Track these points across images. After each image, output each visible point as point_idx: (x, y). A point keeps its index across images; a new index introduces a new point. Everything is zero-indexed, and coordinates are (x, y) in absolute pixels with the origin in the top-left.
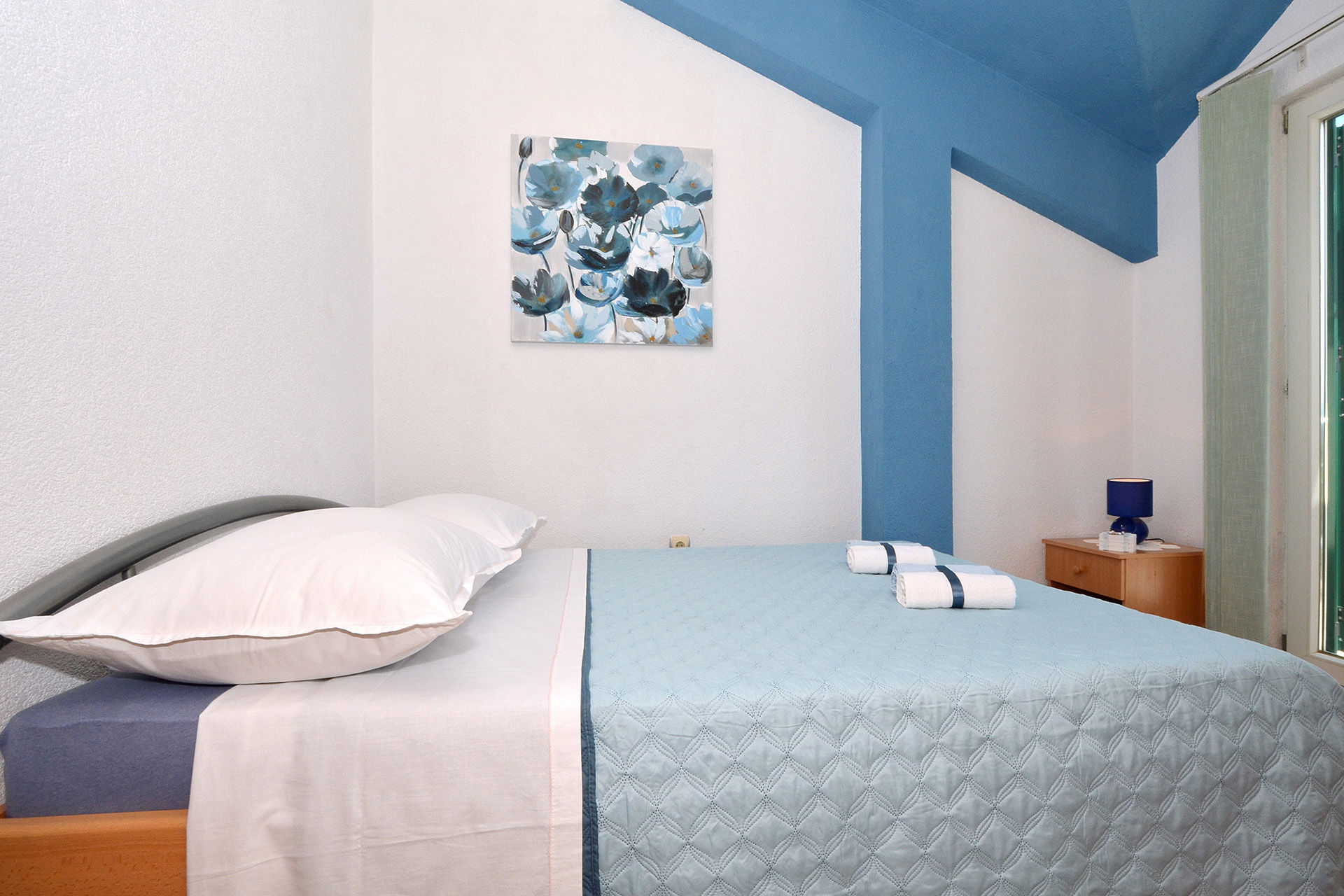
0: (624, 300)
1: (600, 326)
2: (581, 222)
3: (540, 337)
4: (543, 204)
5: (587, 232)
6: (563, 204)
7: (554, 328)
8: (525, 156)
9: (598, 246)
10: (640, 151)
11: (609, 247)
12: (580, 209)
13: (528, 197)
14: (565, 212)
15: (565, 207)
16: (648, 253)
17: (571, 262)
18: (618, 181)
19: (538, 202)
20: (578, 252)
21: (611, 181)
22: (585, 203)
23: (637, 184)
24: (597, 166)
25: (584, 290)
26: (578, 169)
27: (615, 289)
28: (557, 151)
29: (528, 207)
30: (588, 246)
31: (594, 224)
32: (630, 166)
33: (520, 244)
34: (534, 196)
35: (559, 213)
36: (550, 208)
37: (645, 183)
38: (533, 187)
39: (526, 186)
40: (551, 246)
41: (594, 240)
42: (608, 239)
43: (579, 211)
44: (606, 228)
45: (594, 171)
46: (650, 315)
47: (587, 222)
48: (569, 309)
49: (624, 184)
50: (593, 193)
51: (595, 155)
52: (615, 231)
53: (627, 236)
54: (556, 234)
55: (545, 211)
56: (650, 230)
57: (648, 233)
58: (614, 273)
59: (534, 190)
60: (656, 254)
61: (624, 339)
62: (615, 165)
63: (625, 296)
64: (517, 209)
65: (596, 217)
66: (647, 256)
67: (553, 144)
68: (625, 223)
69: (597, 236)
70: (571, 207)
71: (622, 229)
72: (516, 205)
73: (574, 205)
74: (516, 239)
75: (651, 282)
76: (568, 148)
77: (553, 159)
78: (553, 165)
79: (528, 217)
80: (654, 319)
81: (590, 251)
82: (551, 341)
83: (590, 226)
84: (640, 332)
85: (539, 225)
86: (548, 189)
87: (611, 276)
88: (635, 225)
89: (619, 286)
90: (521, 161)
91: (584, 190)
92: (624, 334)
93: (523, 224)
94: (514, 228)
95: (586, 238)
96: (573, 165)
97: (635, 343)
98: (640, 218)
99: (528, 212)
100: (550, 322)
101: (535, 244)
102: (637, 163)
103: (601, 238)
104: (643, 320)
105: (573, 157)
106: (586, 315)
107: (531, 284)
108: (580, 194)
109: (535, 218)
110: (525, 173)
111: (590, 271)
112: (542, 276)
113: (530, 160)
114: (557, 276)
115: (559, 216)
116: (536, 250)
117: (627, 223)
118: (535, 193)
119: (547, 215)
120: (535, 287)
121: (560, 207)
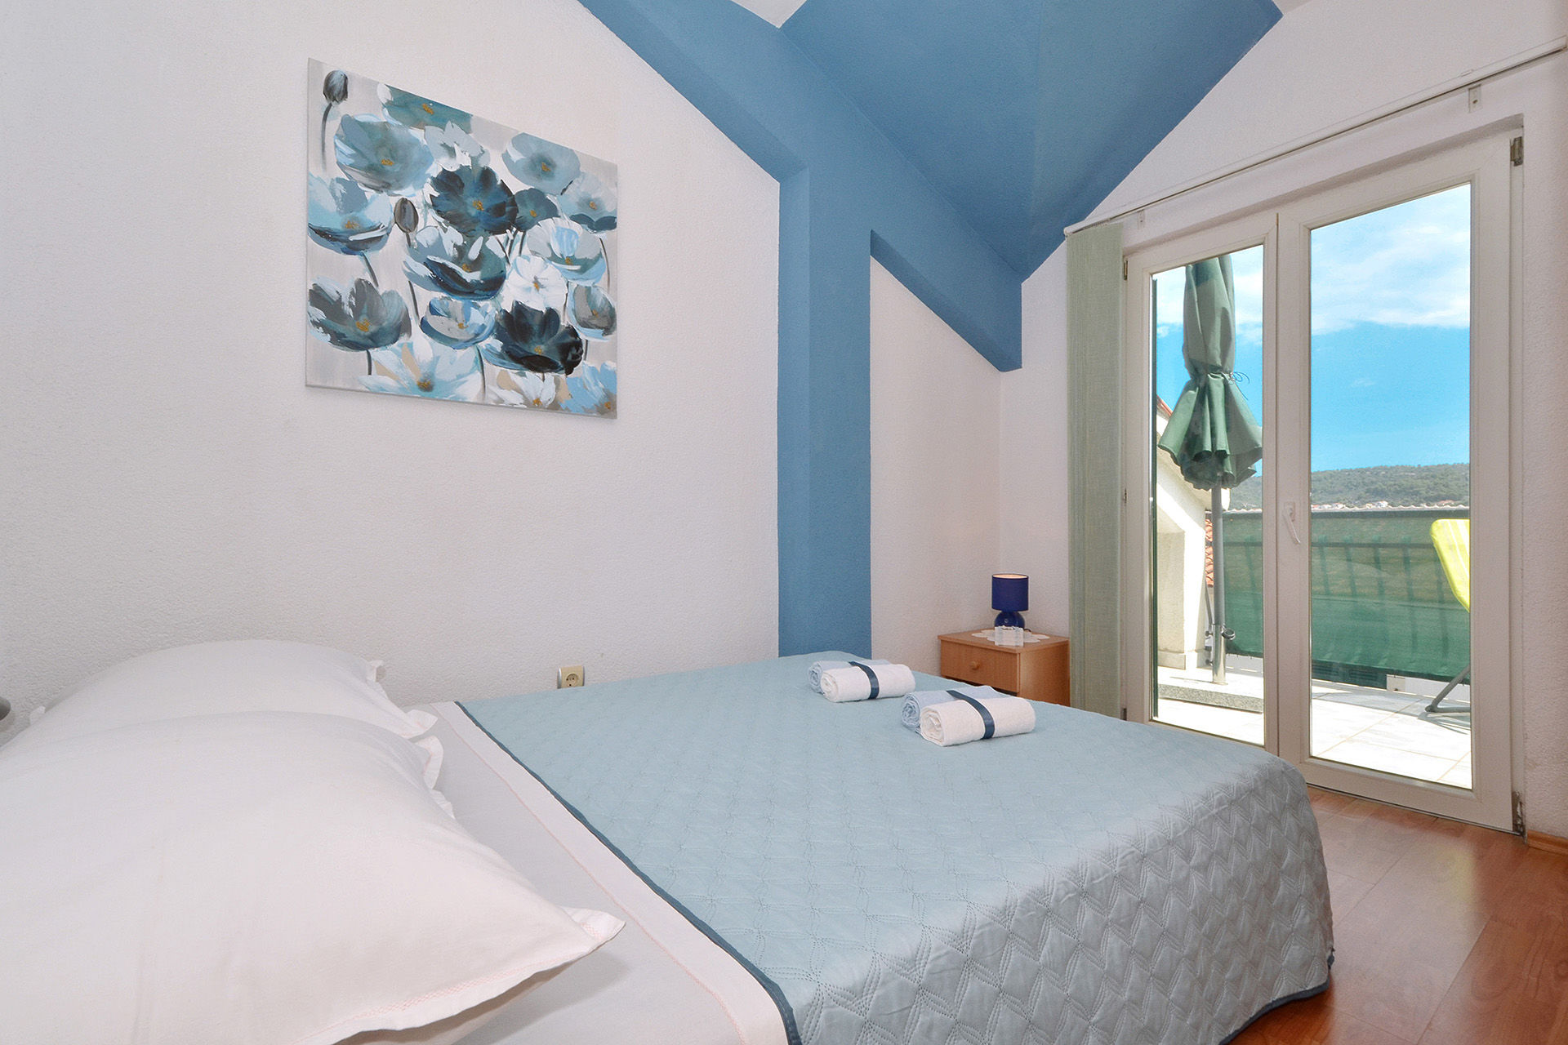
0: (498, 345)
1: (460, 376)
2: (430, 225)
3: (361, 383)
4: (366, 181)
5: (440, 238)
6: (400, 187)
7: (384, 372)
8: (334, 99)
9: (457, 261)
10: (521, 140)
11: (473, 266)
12: (429, 201)
13: (339, 164)
14: (404, 201)
15: (406, 192)
16: (532, 285)
17: (413, 278)
18: (487, 175)
19: (358, 176)
20: (425, 264)
21: (477, 174)
22: (436, 194)
23: (516, 186)
24: (455, 145)
25: (433, 321)
26: (425, 143)
27: (483, 327)
28: (389, 105)
29: (339, 180)
30: (441, 257)
31: (450, 228)
32: (506, 157)
33: (323, 235)
34: (350, 165)
35: (394, 201)
36: (377, 190)
37: (528, 188)
38: (349, 151)
39: (336, 146)
40: (381, 247)
41: (451, 251)
42: (473, 254)
43: (426, 205)
44: (469, 235)
45: (451, 152)
46: (535, 369)
47: (440, 223)
48: (410, 346)
49: (496, 181)
50: (449, 183)
51: (453, 130)
52: (484, 246)
53: (501, 255)
54: (388, 231)
55: (370, 193)
56: (535, 253)
57: (532, 257)
58: (482, 304)
59: (351, 156)
60: (542, 287)
61: (495, 398)
62: (484, 152)
63: (498, 338)
64: (318, 179)
65: (453, 219)
66: (530, 288)
67: (384, 96)
68: (498, 236)
69: (455, 246)
70: (414, 195)
71: (494, 243)
72: (317, 171)
73: (421, 194)
74: (317, 224)
75: (536, 323)
76: (405, 104)
77: (383, 116)
78: (385, 127)
79: (338, 194)
80: (540, 375)
81: (443, 266)
82: (380, 392)
83: (445, 230)
84: (519, 391)
85: (358, 211)
86: (374, 160)
87: (477, 307)
88: (512, 241)
89: (489, 325)
90: (327, 104)
91: (435, 176)
92: (495, 391)
93: (331, 206)
94: (312, 207)
95: (438, 246)
96: (416, 133)
97: (512, 406)
98: (520, 234)
99: (340, 188)
100: (378, 363)
101: (352, 238)
102: (516, 156)
103: (462, 251)
104: (524, 375)
105: (418, 123)
106: (438, 358)
107: (345, 300)
108: (429, 180)
109: (352, 200)
110: (333, 125)
111: (445, 295)
112: (364, 291)
113: (342, 109)
114: (390, 294)
115: (394, 206)
116: (353, 249)
117: (502, 237)
118: (352, 161)
119: (373, 198)
120: (351, 305)
121: (396, 192)
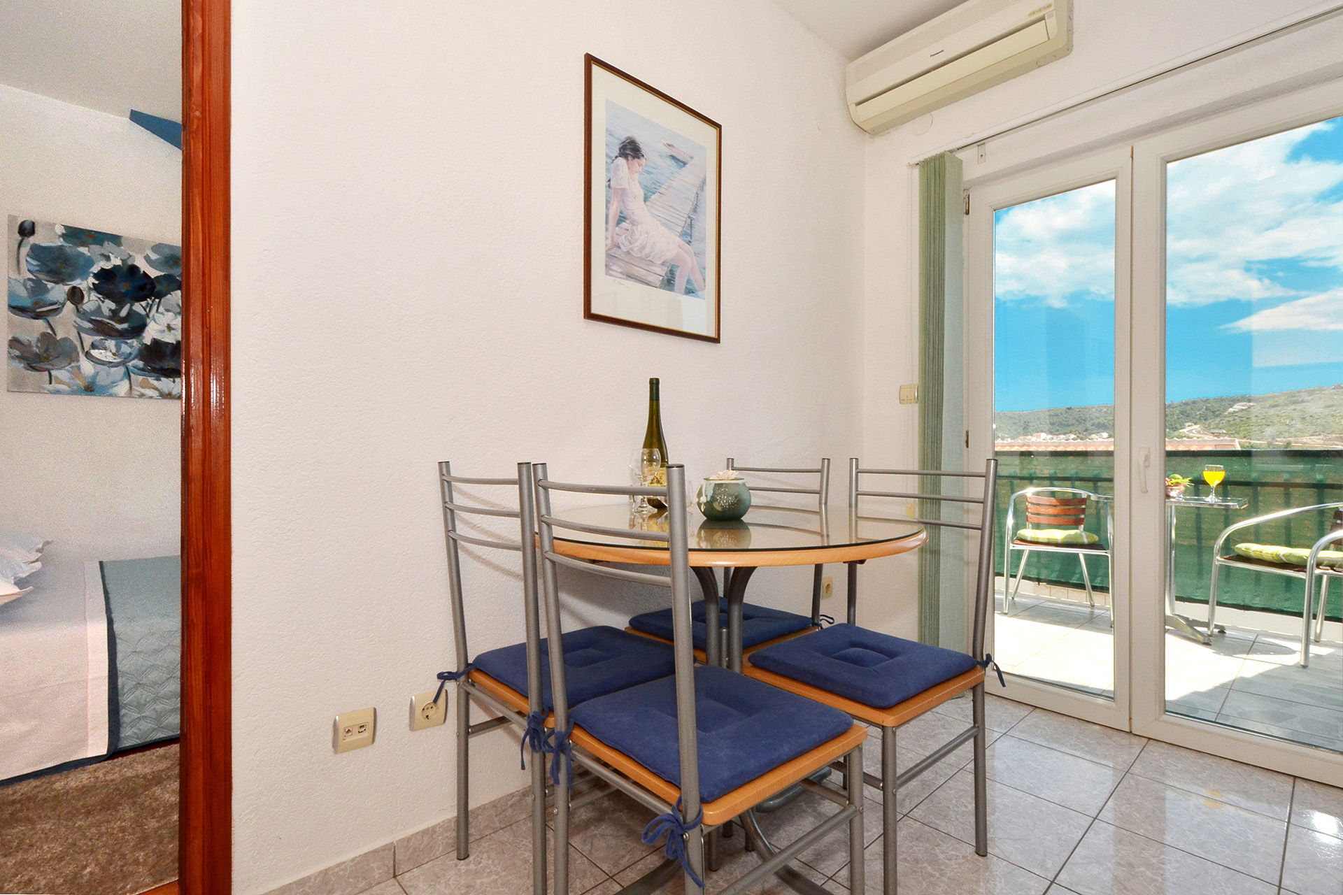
0: (140, 364)
1: (113, 383)
2: (92, 301)
3: (45, 389)
4: (48, 278)
5: (99, 307)
6: (72, 280)
7: (61, 382)
8: (26, 236)
9: (110, 318)
10: (157, 248)
11: (122, 321)
12: (91, 286)
13: (29, 270)
14: (74, 288)
15: (77, 283)
16: (166, 328)
17: (80, 330)
18: (134, 269)
19: (41, 276)
20: (88, 321)
21: (125, 268)
22: (97, 282)
23: (153, 273)
24: (111, 255)
25: (95, 353)
26: (89, 254)
27: (130, 354)
28: (63, 236)
29: (30, 279)
30: (100, 317)
31: (107, 301)
32: (147, 259)
33: (17, 309)
34: (37, 271)
35: (67, 288)
36: (56, 283)
37: (163, 274)
38: (34, 263)
39: (27, 261)
40: (57, 315)
41: (106, 312)
42: (124, 313)
43: (90, 289)
44: (120, 304)
45: (108, 258)
46: (167, 376)
47: (99, 298)
48: (79, 368)
49: (140, 272)
50: (104, 275)
51: (108, 247)
52: (131, 309)
53: (143, 313)
54: (63, 305)
55: (50, 285)
56: (168, 310)
57: (166, 313)
58: (129, 341)
59: (38, 266)
60: (173, 329)
61: (139, 393)
62: (130, 256)
63: (141, 360)
64: (16, 279)
65: (108, 295)
66: (164, 330)
67: (59, 230)
68: (142, 303)
69: (110, 310)
70: (81, 284)
71: (138, 307)
72: (14, 276)
73: (86, 283)
74: (14, 304)
75: (168, 351)
76: (75, 235)
77: (60, 242)
78: (61, 247)
79: (29, 287)
80: (172, 379)
81: (101, 322)
82: (58, 392)
83: (103, 302)
84: (156, 389)
85: (43, 295)
86: (53, 266)
87: (127, 343)
88: (151, 305)
89: (134, 353)
90: (20, 238)
91: (96, 272)
92: (138, 390)
93: (23, 293)
94: (12, 295)
95: (98, 310)
96: (83, 250)
97: (151, 397)
98: (157, 300)
99: (30, 284)
100: (56, 377)
101: (38, 310)
102: (154, 256)
103: (114, 314)
104: (160, 380)
105: (84, 244)
106: (98, 373)
107: (33, 343)
108: (92, 275)
109: (38, 288)
110: (25, 250)
111: (102, 338)
112: (48, 339)
113: (32, 240)
114: (65, 339)
115: (67, 291)
116: (37, 316)
117: (144, 303)
118: (38, 268)
119: (52, 288)
120: (37, 347)
121: (68, 283)
